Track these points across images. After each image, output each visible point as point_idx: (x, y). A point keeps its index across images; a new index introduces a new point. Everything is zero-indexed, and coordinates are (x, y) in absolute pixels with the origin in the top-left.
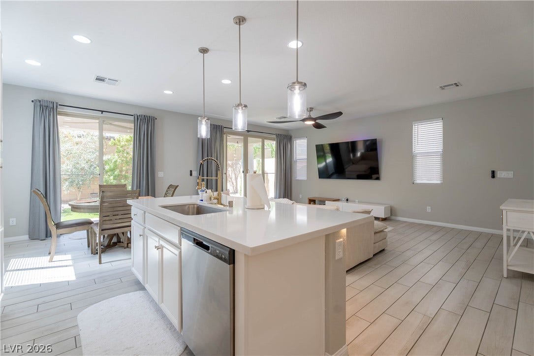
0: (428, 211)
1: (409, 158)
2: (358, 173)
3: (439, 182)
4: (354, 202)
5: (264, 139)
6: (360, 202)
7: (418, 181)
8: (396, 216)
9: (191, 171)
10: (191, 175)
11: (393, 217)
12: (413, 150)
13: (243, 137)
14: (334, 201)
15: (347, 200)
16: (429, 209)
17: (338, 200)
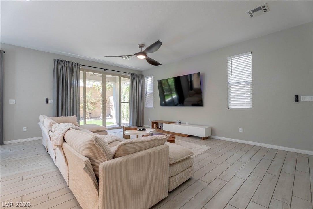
0: (240, 131)
1: (226, 87)
2: (193, 103)
3: (249, 107)
4: (184, 124)
5: (121, 76)
6: (189, 124)
7: (233, 106)
8: (215, 135)
9: (47, 100)
10: (47, 102)
11: (213, 137)
12: (228, 81)
13: (102, 75)
14: (169, 123)
15: (180, 122)
16: (241, 130)
17: (173, 122)
